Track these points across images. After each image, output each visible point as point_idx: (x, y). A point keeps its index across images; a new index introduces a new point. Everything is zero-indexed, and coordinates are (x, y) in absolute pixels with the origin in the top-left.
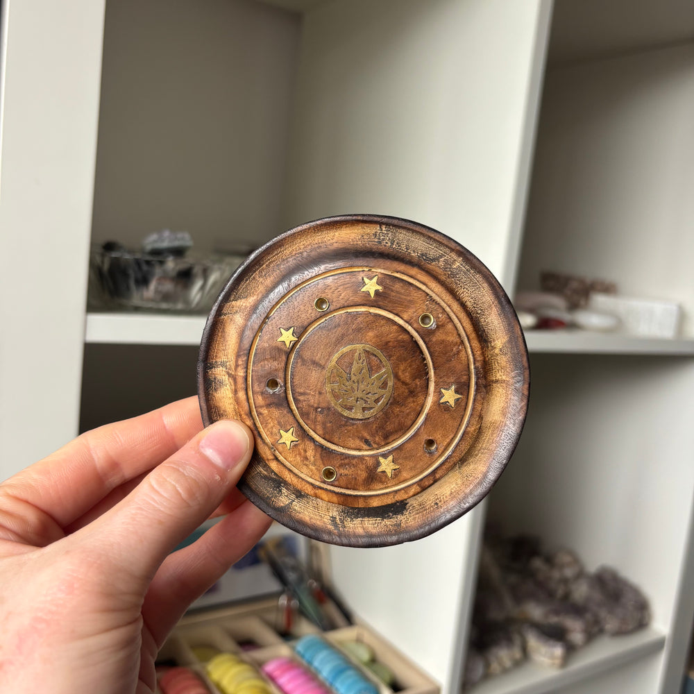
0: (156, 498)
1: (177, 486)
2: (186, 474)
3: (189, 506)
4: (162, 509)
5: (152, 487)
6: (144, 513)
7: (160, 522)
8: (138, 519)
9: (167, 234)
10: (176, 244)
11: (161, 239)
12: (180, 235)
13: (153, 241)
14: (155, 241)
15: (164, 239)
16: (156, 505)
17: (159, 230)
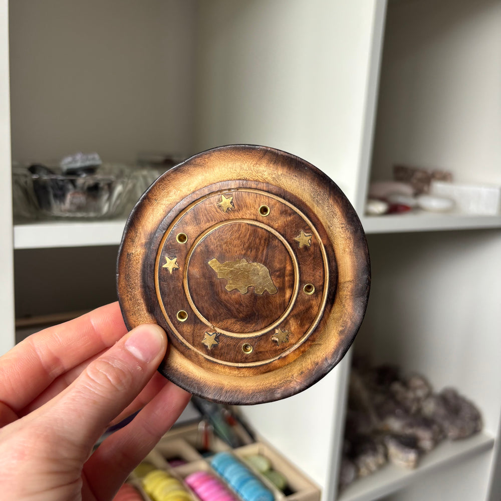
0: (92, 384)
1: (107, 375)
2: (114, 366)
3: (117, 390)
4: (96, 392)
5: (88, 376)
6: (82, 395)
7: (95, 402)
8: (77, 400)
9: (79, 157)
10: (88, 163)
11: (75, 161)
12: (91, 157)
13: (67, 163)
14: (70, 163)
15: (78, 161)
16: (92, 389)
17: (72, 153)
